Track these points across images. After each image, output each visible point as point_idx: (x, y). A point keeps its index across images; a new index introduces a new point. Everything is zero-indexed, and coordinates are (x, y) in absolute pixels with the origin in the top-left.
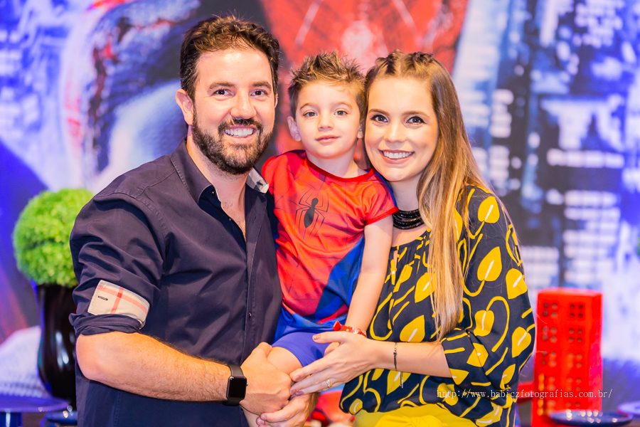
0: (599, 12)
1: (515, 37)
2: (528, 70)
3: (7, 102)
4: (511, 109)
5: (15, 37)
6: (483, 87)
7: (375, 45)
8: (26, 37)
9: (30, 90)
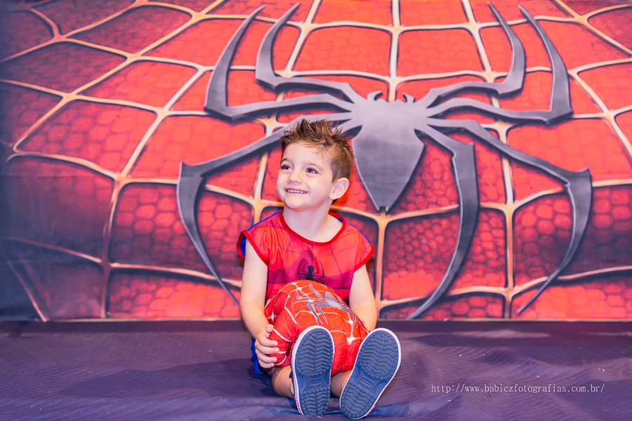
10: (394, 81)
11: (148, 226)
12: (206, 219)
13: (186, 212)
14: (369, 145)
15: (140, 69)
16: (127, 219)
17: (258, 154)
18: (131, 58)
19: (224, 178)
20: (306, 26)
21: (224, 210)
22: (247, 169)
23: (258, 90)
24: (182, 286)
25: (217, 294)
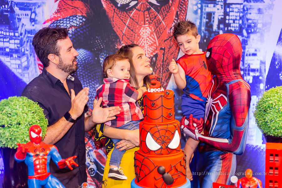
0: (234, 18)
1: (203, 28)
3: (15, 59)
5: (17, 34)
7: (151, 33)
8: (21, 34)
9: (24, 54)
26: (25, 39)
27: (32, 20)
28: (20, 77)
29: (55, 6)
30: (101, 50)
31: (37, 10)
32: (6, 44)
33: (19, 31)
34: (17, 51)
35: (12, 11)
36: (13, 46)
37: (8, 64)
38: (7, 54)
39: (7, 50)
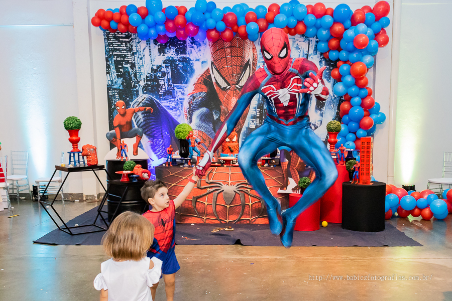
1: (260, 99)
2: (263, 105)
3: (174, 111)
4: (260, 112)
6: (255, 108)
9: (178, 109)
10: (230, 182)
11: (187, 207)
12: (197, 206)
13: (193, 204)
14: (225, 193)
15: (185, 180)
16: (183, 206)
17: (206, 195)
18: (184, 178)
19: (201, 199)
20: (214, 172)
21: (200, 204)
22: (204, 197)
23: (206, 184)
24: (193, 218)
25: (199, 219)
26: (179, 102)
27: (182, 94)
28: (176, 120)
29: (193, 88)
30: (213, 109)
31: (185, 90)
32: (171, 104)
33: (176, 98)
34: (175, 108)
35: (174, 89)
36: (173, 105)
37: (171, 114)
38: (171, 109)
39: (171, 107)
